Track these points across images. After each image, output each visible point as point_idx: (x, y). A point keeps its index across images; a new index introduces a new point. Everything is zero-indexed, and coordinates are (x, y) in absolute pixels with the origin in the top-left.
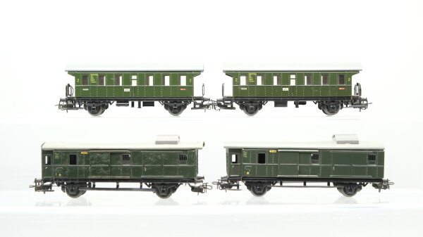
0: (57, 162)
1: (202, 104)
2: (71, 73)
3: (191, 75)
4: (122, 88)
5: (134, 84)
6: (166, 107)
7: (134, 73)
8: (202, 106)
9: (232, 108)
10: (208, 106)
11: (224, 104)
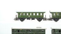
0: (15, 31)
1: (45, 19)
2: (17, 12)
3: (43, 13)
4: (28, 16)
5: (31, 15)
6: (38, 20)
7: (31, 12)
8: (45, 20)
9: (52, 20)
10: (47, 20)
11: (50, 19)
